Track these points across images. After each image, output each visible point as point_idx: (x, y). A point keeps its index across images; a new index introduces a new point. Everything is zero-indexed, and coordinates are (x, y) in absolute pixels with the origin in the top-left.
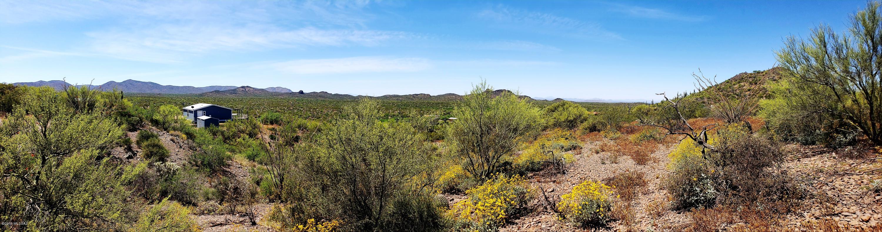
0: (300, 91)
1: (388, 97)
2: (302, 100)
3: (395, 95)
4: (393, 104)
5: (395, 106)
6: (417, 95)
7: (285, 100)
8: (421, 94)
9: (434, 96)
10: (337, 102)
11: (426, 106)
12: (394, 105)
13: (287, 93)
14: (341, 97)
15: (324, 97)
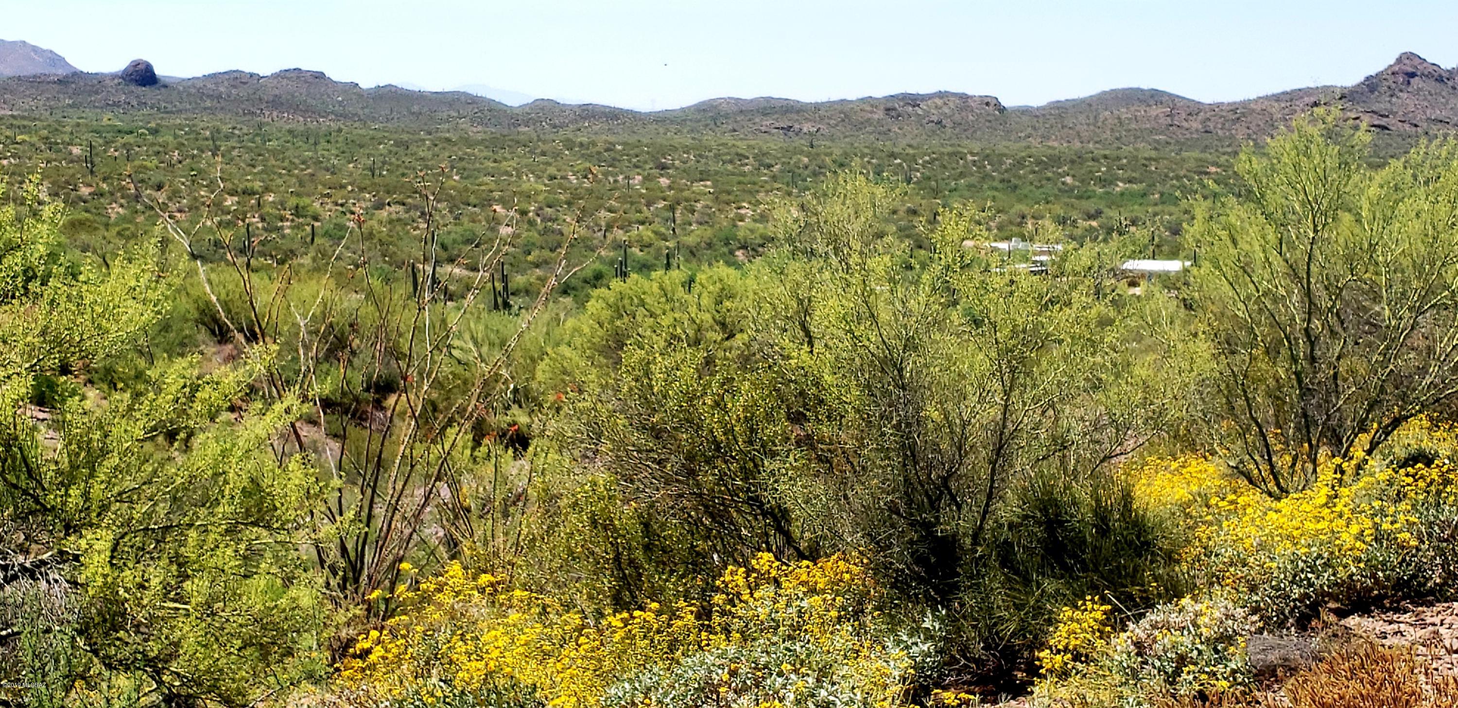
0: (136, 64)
1: (726, 116)
2: (155, 132)
3: (768, 99)
4: (763, 161)
5: (774, 178)
6: (913, 100)
7: (24, 129)
8: (941, 95)
9: (1025, 111)
10: (397, 144)
11: (973, 180)
12: (769, 166)
13: (36, 82)
14: (416, 108)
15: (307, 111)
